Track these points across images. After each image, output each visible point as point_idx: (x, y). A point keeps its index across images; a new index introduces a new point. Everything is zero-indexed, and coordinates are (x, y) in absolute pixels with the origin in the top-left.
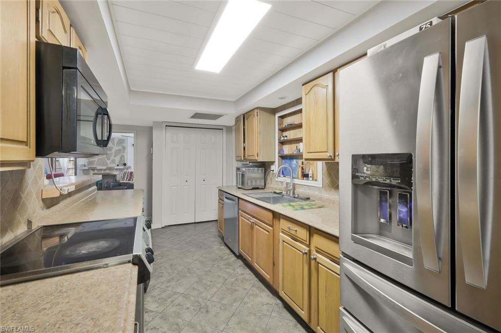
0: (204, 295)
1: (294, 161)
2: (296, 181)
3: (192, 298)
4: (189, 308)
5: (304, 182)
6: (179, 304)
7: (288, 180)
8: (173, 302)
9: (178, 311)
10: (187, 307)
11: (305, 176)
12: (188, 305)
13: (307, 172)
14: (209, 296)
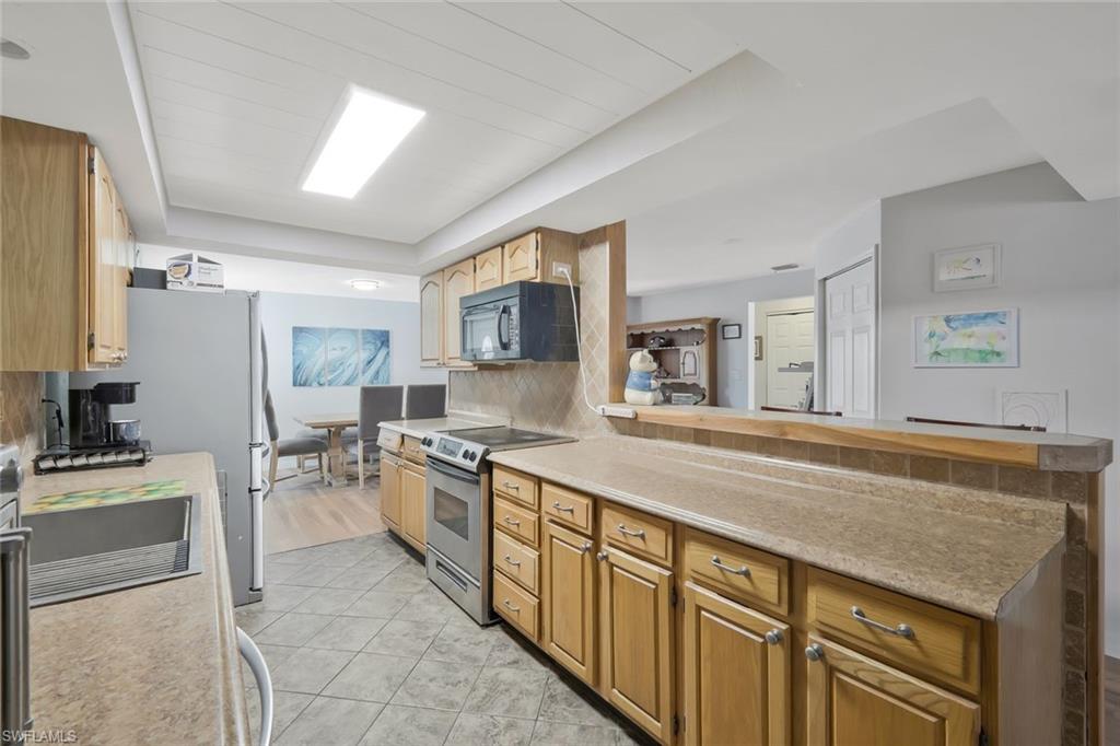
0: (403, 716)
3: (431, 704)
4: (431, 680)
6: (454, 685)
8: (473, 689)
9: (450, 673)
10: (434, 683)
12: (433, 686)
14: (389, 712)
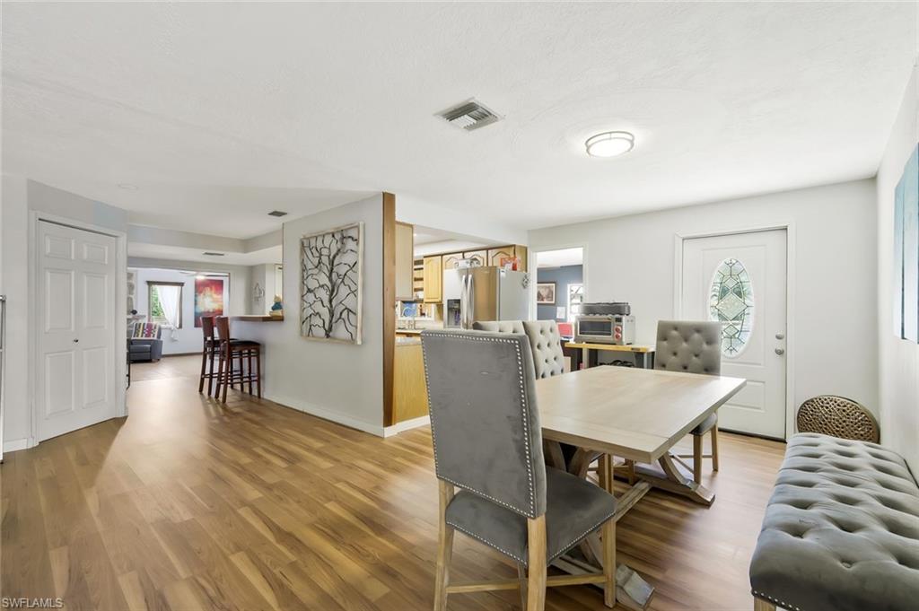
1: (414, 305)
2: (416, 319)
5: (423, 318)
7: (409, 318)
11: (423, 314)
13: (423, 312)
